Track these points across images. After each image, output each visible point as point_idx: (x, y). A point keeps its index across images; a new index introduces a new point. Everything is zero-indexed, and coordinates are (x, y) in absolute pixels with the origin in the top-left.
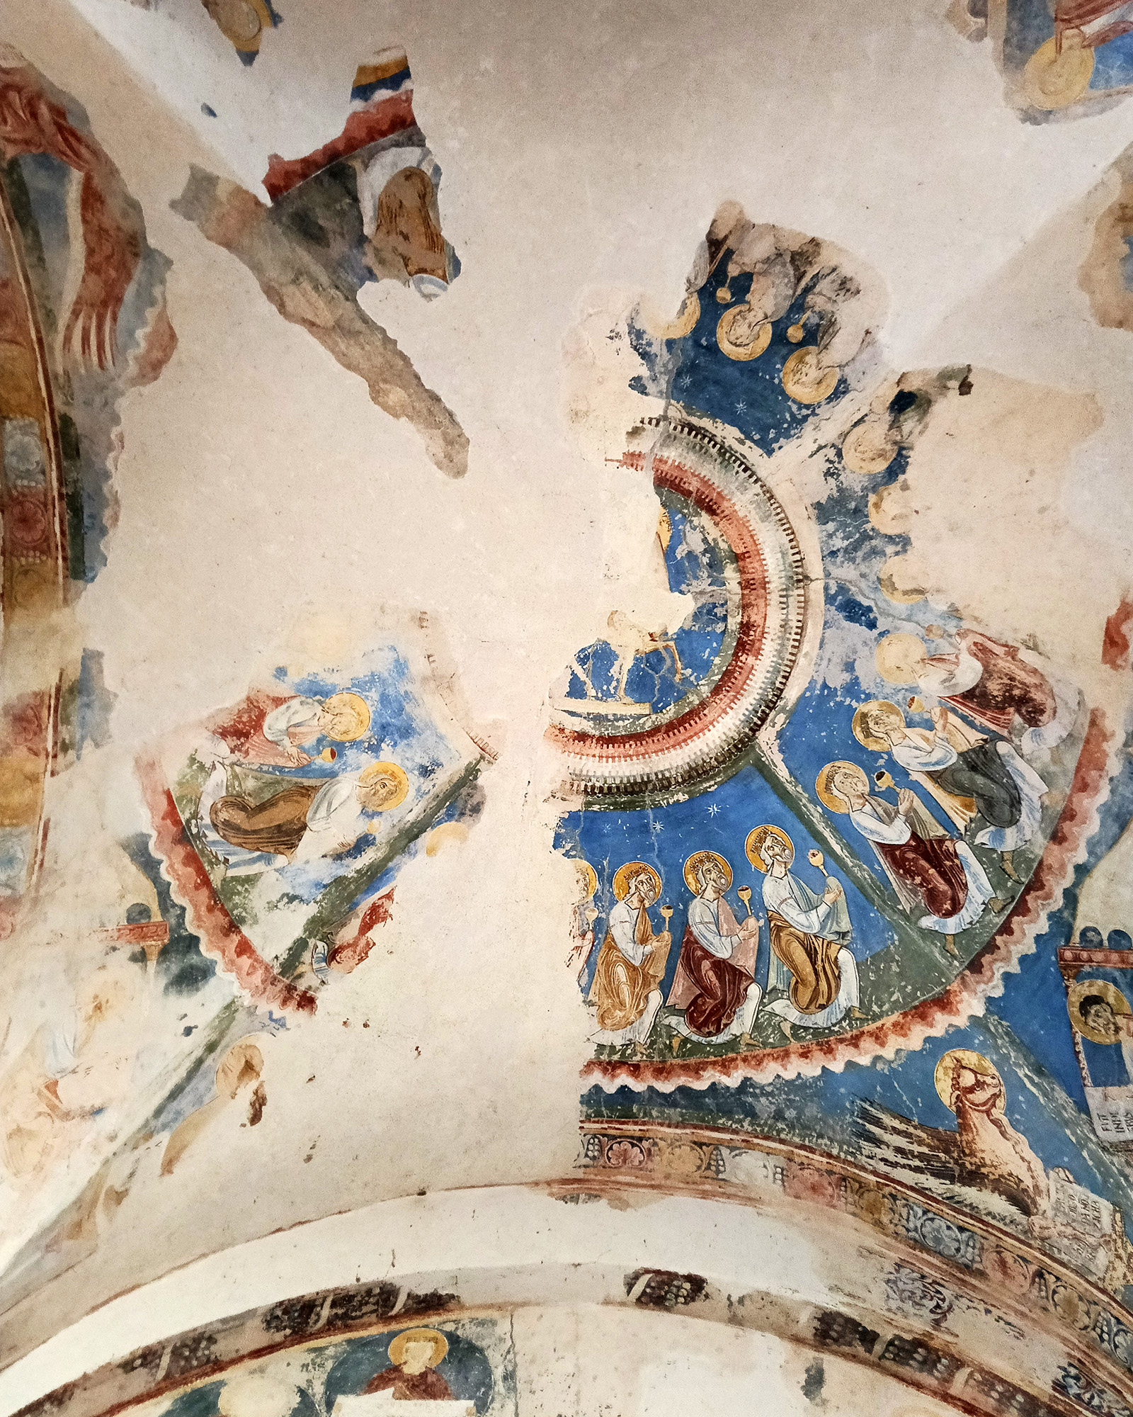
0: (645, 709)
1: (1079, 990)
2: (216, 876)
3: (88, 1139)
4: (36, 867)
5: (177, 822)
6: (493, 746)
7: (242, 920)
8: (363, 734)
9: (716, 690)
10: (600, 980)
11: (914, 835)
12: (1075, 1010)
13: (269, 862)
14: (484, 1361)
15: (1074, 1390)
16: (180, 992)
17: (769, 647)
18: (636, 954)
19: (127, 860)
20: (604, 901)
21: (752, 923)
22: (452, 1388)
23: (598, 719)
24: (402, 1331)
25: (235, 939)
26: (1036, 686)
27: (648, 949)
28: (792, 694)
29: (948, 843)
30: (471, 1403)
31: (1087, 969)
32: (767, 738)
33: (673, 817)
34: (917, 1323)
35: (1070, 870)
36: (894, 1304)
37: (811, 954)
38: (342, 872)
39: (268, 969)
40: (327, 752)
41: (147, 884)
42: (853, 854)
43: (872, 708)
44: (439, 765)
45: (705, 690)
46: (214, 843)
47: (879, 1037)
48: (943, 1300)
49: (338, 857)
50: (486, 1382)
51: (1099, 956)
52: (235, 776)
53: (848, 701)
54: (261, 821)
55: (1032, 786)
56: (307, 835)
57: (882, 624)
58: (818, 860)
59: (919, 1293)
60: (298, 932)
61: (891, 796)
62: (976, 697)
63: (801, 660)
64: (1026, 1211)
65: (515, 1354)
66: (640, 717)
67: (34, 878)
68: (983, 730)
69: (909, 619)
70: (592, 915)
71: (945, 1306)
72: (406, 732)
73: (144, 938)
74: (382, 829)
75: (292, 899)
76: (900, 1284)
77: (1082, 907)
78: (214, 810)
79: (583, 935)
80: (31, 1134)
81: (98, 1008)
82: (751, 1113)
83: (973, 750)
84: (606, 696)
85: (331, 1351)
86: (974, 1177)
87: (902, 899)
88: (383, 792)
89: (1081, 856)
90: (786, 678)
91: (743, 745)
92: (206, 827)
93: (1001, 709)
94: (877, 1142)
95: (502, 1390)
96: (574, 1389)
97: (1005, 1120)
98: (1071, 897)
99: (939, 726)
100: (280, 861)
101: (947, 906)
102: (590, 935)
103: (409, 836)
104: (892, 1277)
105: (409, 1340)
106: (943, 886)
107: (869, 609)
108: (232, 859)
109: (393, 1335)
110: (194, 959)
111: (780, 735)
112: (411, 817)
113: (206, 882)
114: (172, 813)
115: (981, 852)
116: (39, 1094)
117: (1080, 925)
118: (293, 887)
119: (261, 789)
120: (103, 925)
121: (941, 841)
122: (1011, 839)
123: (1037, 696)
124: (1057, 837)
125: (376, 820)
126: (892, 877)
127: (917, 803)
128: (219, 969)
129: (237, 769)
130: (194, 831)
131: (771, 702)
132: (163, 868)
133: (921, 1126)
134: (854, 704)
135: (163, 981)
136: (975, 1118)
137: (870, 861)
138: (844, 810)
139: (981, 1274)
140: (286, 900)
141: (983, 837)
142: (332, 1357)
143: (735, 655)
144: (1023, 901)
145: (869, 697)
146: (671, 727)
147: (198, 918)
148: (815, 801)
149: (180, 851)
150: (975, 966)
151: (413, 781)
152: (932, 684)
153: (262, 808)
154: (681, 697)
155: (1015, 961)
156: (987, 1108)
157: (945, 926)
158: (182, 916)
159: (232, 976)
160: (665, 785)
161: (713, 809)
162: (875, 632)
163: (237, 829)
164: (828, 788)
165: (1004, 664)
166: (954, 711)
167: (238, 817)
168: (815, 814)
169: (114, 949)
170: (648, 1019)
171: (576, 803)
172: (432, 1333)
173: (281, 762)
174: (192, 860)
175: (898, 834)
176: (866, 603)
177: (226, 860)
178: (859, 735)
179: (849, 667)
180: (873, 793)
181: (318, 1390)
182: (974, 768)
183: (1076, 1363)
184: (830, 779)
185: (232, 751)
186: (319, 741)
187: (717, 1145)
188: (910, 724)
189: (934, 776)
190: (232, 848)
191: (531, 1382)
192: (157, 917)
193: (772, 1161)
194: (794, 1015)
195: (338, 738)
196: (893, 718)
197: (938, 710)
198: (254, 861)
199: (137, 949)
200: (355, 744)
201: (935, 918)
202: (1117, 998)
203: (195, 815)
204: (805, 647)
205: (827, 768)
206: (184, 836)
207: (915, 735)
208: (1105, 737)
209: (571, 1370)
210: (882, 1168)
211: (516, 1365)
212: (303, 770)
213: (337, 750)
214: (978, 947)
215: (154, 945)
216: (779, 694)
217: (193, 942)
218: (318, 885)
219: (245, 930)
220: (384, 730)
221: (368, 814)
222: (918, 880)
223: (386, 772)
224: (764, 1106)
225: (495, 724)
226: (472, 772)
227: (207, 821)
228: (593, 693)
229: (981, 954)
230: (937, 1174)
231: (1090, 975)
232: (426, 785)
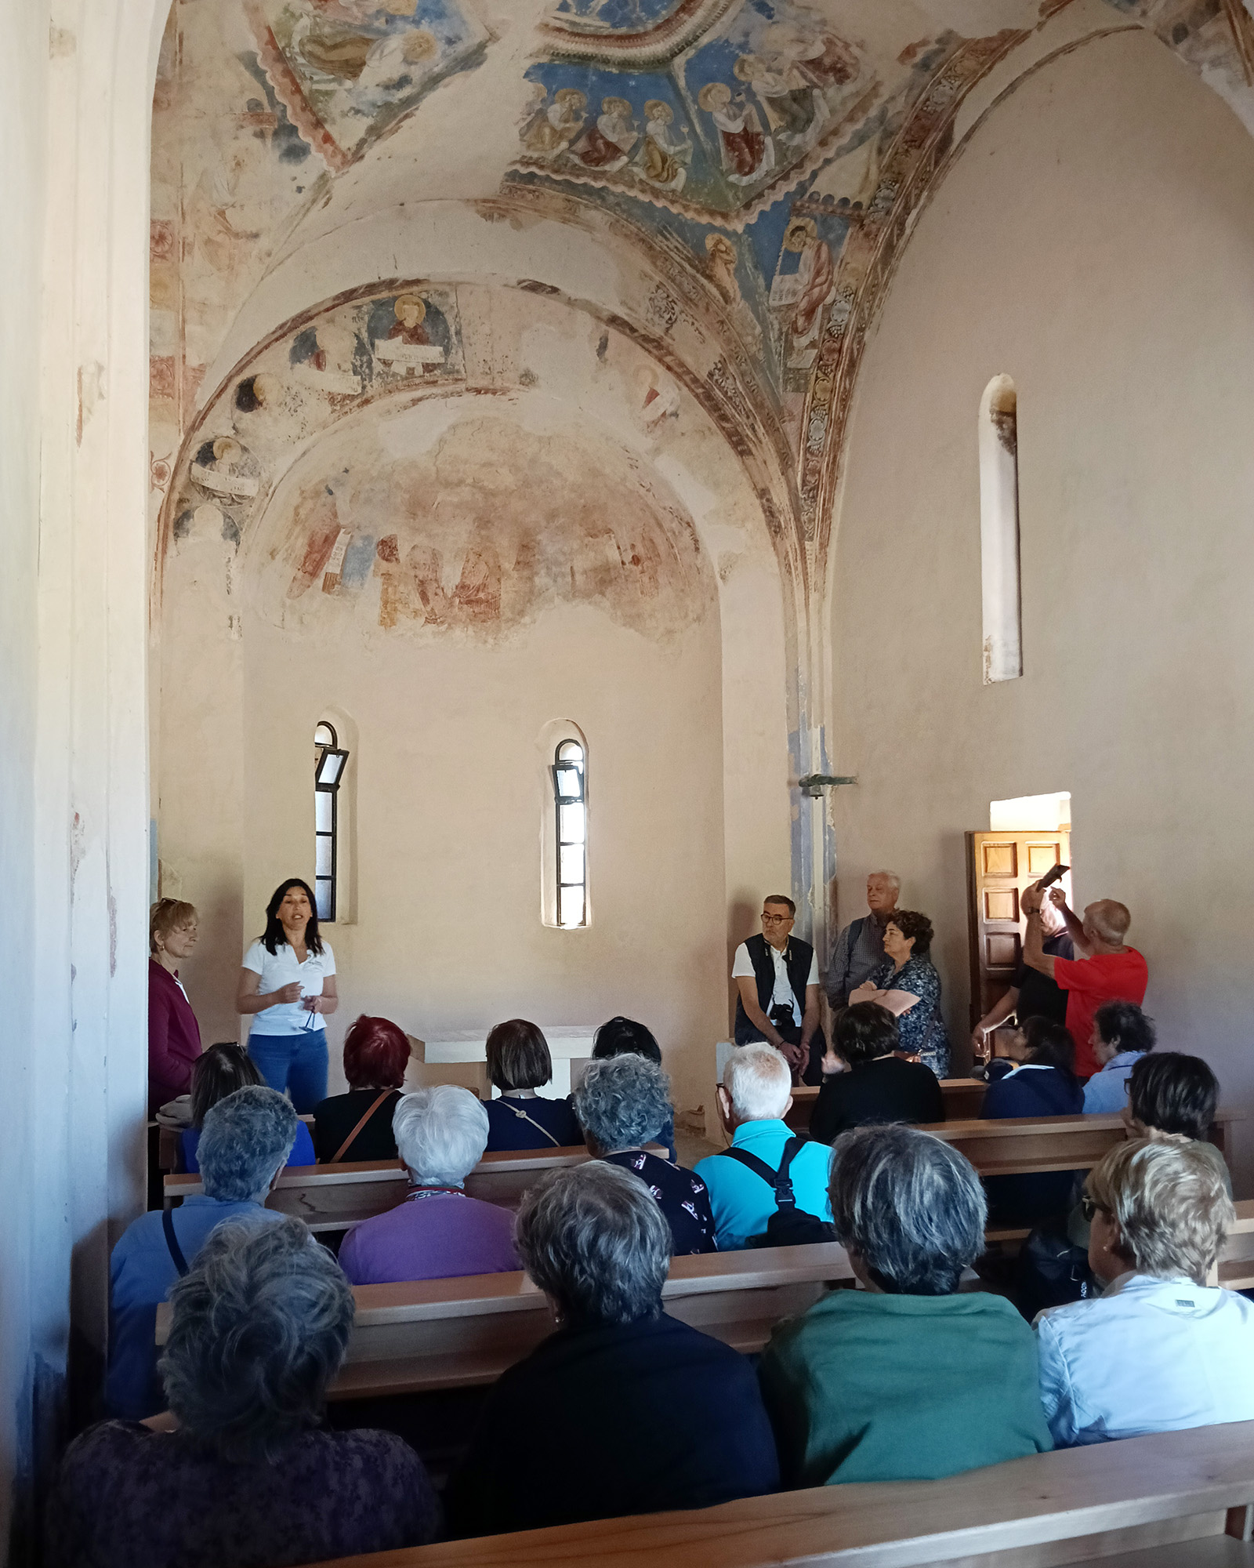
0: (607, 24)
1: (796, 222)
2: (305, 87)
3: (254, 253)
4: (177, 62)
5: (275, 47)
6: (498, 32)
7: (325, 120)
8: (409, 12)
9: (658, 28)
10: (533, 131)
11: (745, 129)
12: (788, 233)
13: (340, 84)
14: (445, 321)
15: (715, 378)
16: (290, 162)
17: (700, 14)
18: (560, 126)
19: (242, 68)
20: (547, 102)
21: (635, 134)
22: (431, 338)
23: (573, 23)
24: (400, 296)
25: (322, 132)
26: (852, 64)
27: (568, 125)
28: (705, 40)
29: (761, 136)
30: (441, 349)
31: (805, 211)
32: (680, 61)
33: (605, 77)
34: (657, 331)
35: (821, 160)
36: (650, 316)
37: (664, 160)
38: (390, 99)
39: (344, 155)
40: (383, 20)
41: (257, 85)
42: (706, 134)
43: (751, 58)
44: (460, 39)
45: (650, 26)
46: (303, 65)
47: (686, 208)
48: (674, 314)
49: (387, 87)
50: (446, 336)
51: (814, 206)
52: (317, 24)
53: (737, 52)
54: (334, 55)
55: (822, 113)
56: (366, 69)
57: (777, 18)
58: (685, 130)
59: (663, 309)
60: (362, 134)
61: (741, 106)
62: (815, 64)
63: (718, 25)
64: (726, 302)
65: (460, 318)
66: (601, 27)
67: (177, 70)
68: (810, 81)
69: (795, 19)
70: (538, 107)
71: (674, 318)
72: (440, 15)
73: (261, 122)
74: (416, 73)
75: (357, 112)
76: (656, 301)
77: (817, 181)
78: (301, 43)
79: (529, 114)
80: (220, 245)
81: (238, 164)
82: (603, 199)
83: (799, 90)
84: (582, 14)
85: (365, 309)
86: (710, 278)
87: (723, 163)
88: (419, 50)
89: (830, 154)
90: (705, 31)
91: (662, 62)
92: (296, 53)
93: (826, 72)
94: (667, 239)
95: (456, 342)
96: (490, 344)
97: (732, 272)
98: (814, 175)
99: (785, 74)
100: (348, 84)
101: (747, 170)
102: (533, 115)
103: (433, 81)
104: (653, 296)
105: (404, 303)
106: (748, 158)
107: (773, 9)
108: (315, 78)
109: (395, 298)
110: (295, 141)
111: (688, 62)
112: (436, 70)
113: (298, 90)
114: (272, 41)
115: (778, 145)
116: (215, 217)
117: (812, 189)
118: (358, 104)
119: (334, 35)
120: (231, 110)
121: (758, 134)
122: (798, 139)
123: (850, 70)
124: (823, 143)
125: (413, 67)
126: (723, 150)
127: (754, 112)
128: (313, 149)
129: (318, 19)
130: (288, 55)
131: (687, 44)
132: (268, 76)
133: (692, 248)
134: (741, 54)
135: (278, 154)
136: (718, 261)
137: (714, 140)
138: (710, 110)
139: (696, 305)
140: (353, 112)
141: (782, 137)
142: (367, 313)
143: (677, 13)
144: (788, 173)
145: (751, 52)
146: (620, 38)
147: (295, 113)
148: (695, 101)
149: (280, 67)
150: (747, 206)
151: (440, 47)
152: (792, 53)
153: (335, 47)
154: (632, 25)
155: (770, 203)
156: (726, 263)
157: (741, 181)
158: (284, 111)
159: (321, 156)
160: (606, 61)
161: (632, 83)
162: (770, 21)
163: (318, 58)
164: (705, 96)
165: (839, 50)
166: (798, 68)
167: (318, 50)
168: (693, 109)
169: (242, 127)
170: (557, 152)
171: (545, 59)
172: (416, 299)
173: (349, 20)
174: (287, 73)
175: (736, 127)
176: (771, 5)
177: (311, 78)
178: (736, 70)
179: (747, 34)
180: (731, 102)
181: (365, 335)
182: (795, 99)
183: (722, 360)
184: (709, 91)
185: (315, 8)
186: (379, 12)
187: (578, 203)
188: (769, 70)
189: (772, 101)
190: (314, 70)
191: (469, 338)
192: (268, 110)
193: (606, 218)
194: (643, 176)
195: (392, 12)
196: (761, 66)
197: (789, 66)
198: (330, 81)
199: (258, 129)
200: (404, 18)
201: (737, 176)
202: (813, 229)
203: (289, 45)
204: (724, 19)
205: (710, 85)
206: (280, 57)
207: (769, 77)
208: (877, 96)
209: (488, 332)
210: (665, 248)
211: (461, 326)
212: (366, 28)
213: (391, 19)
214: (753, 195)
215: (270, 128)
216: (696, 38)
217: (293, 130)
218: (374, 105)
219: (327, 127)
220: (424, 12)
221: (407, 61)
222: (737, 153)
223: (423, 38)
224: (611, 199)
225: (503, 22)
226: (482, 46)
227: (297, 50)
228: (575, 11)
229: (753, 199)
230: (691, 266)
231: (804, 215)
232: (450, 50)
